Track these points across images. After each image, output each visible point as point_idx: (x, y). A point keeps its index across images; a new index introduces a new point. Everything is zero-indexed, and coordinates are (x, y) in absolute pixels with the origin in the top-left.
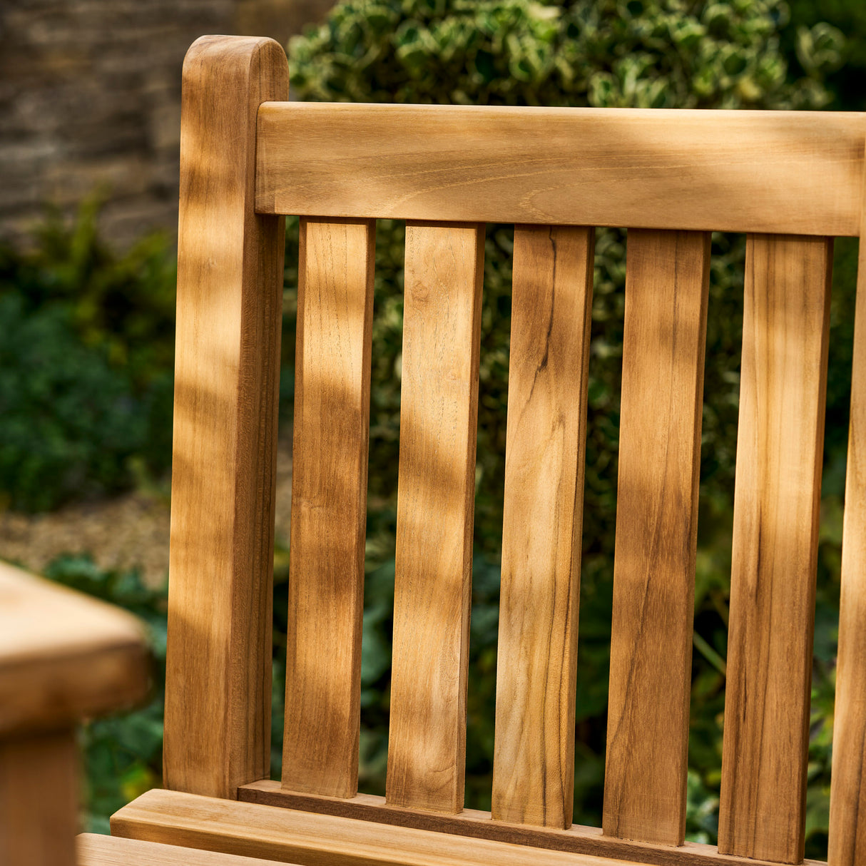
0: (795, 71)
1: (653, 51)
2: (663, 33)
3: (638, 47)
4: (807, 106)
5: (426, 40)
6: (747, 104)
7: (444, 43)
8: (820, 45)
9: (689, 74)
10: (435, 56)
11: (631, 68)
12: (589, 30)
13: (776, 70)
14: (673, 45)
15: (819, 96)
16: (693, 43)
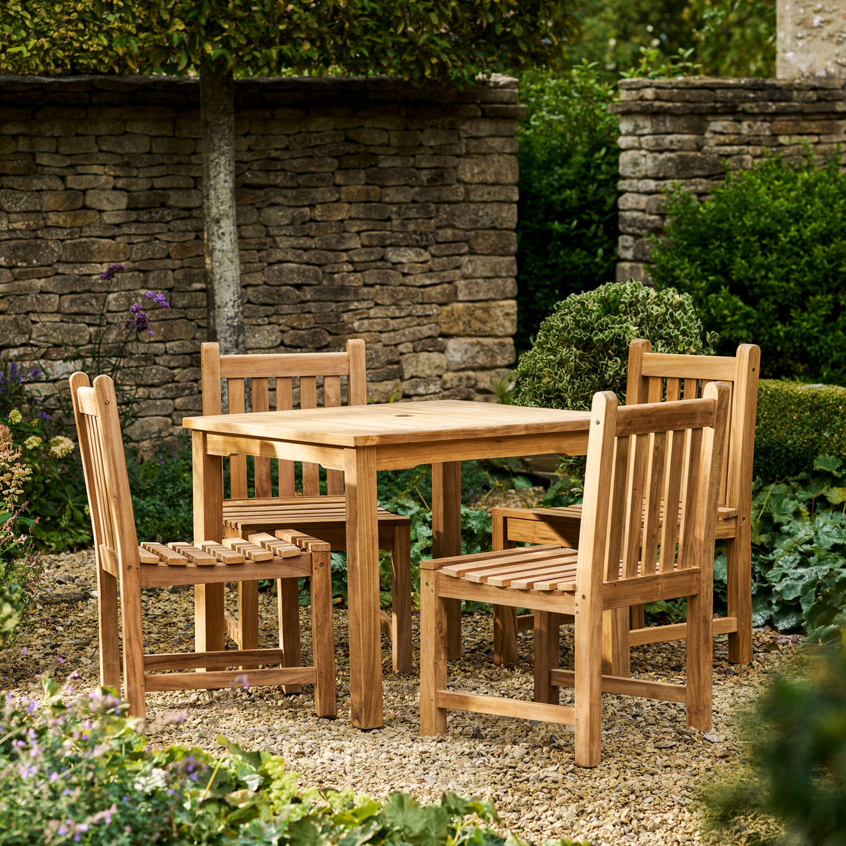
0: (706, 344)
1: (665, 339)
2: (668, 334)
3: (661, 338)
4: (709, 354)
5: (601, 336)
6: (692, 354)
7: (607, 337)
8: (712, 337)
9: (676, 345)
10: (603, 340)
11: (659, 343)
12: (647, 333)
13: (701, 344)
14: (671, 337)
15: (712, 352)
16: (677, 336)
